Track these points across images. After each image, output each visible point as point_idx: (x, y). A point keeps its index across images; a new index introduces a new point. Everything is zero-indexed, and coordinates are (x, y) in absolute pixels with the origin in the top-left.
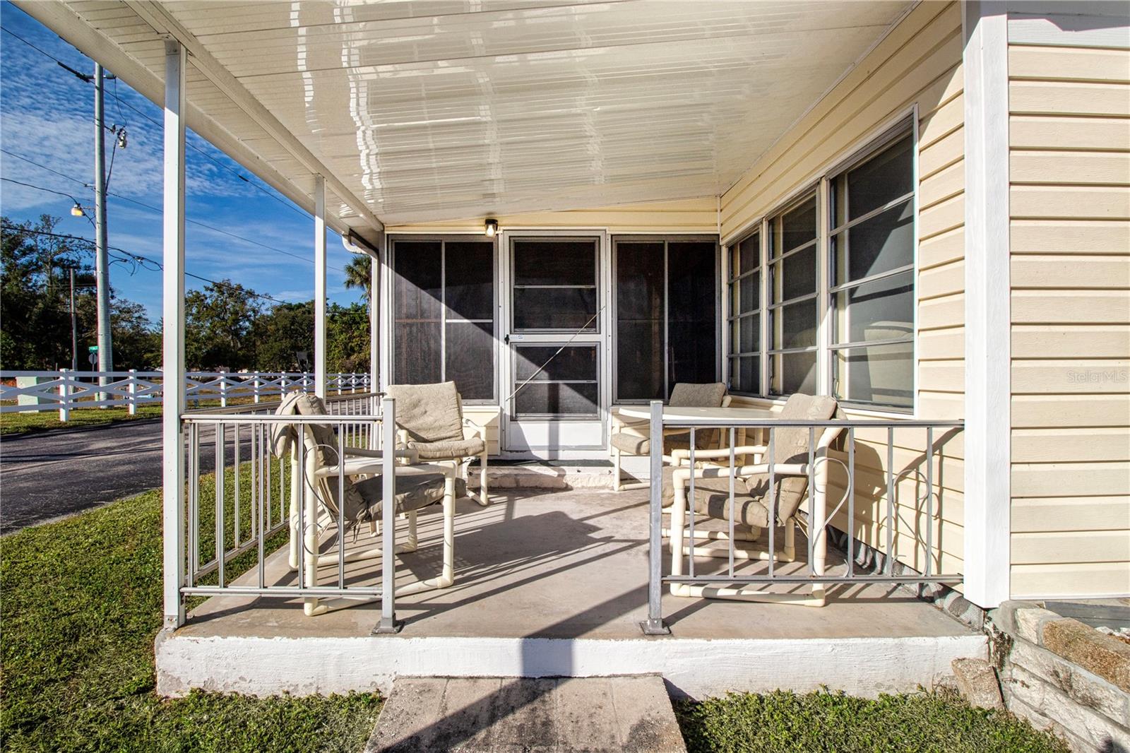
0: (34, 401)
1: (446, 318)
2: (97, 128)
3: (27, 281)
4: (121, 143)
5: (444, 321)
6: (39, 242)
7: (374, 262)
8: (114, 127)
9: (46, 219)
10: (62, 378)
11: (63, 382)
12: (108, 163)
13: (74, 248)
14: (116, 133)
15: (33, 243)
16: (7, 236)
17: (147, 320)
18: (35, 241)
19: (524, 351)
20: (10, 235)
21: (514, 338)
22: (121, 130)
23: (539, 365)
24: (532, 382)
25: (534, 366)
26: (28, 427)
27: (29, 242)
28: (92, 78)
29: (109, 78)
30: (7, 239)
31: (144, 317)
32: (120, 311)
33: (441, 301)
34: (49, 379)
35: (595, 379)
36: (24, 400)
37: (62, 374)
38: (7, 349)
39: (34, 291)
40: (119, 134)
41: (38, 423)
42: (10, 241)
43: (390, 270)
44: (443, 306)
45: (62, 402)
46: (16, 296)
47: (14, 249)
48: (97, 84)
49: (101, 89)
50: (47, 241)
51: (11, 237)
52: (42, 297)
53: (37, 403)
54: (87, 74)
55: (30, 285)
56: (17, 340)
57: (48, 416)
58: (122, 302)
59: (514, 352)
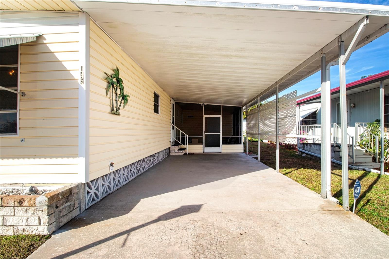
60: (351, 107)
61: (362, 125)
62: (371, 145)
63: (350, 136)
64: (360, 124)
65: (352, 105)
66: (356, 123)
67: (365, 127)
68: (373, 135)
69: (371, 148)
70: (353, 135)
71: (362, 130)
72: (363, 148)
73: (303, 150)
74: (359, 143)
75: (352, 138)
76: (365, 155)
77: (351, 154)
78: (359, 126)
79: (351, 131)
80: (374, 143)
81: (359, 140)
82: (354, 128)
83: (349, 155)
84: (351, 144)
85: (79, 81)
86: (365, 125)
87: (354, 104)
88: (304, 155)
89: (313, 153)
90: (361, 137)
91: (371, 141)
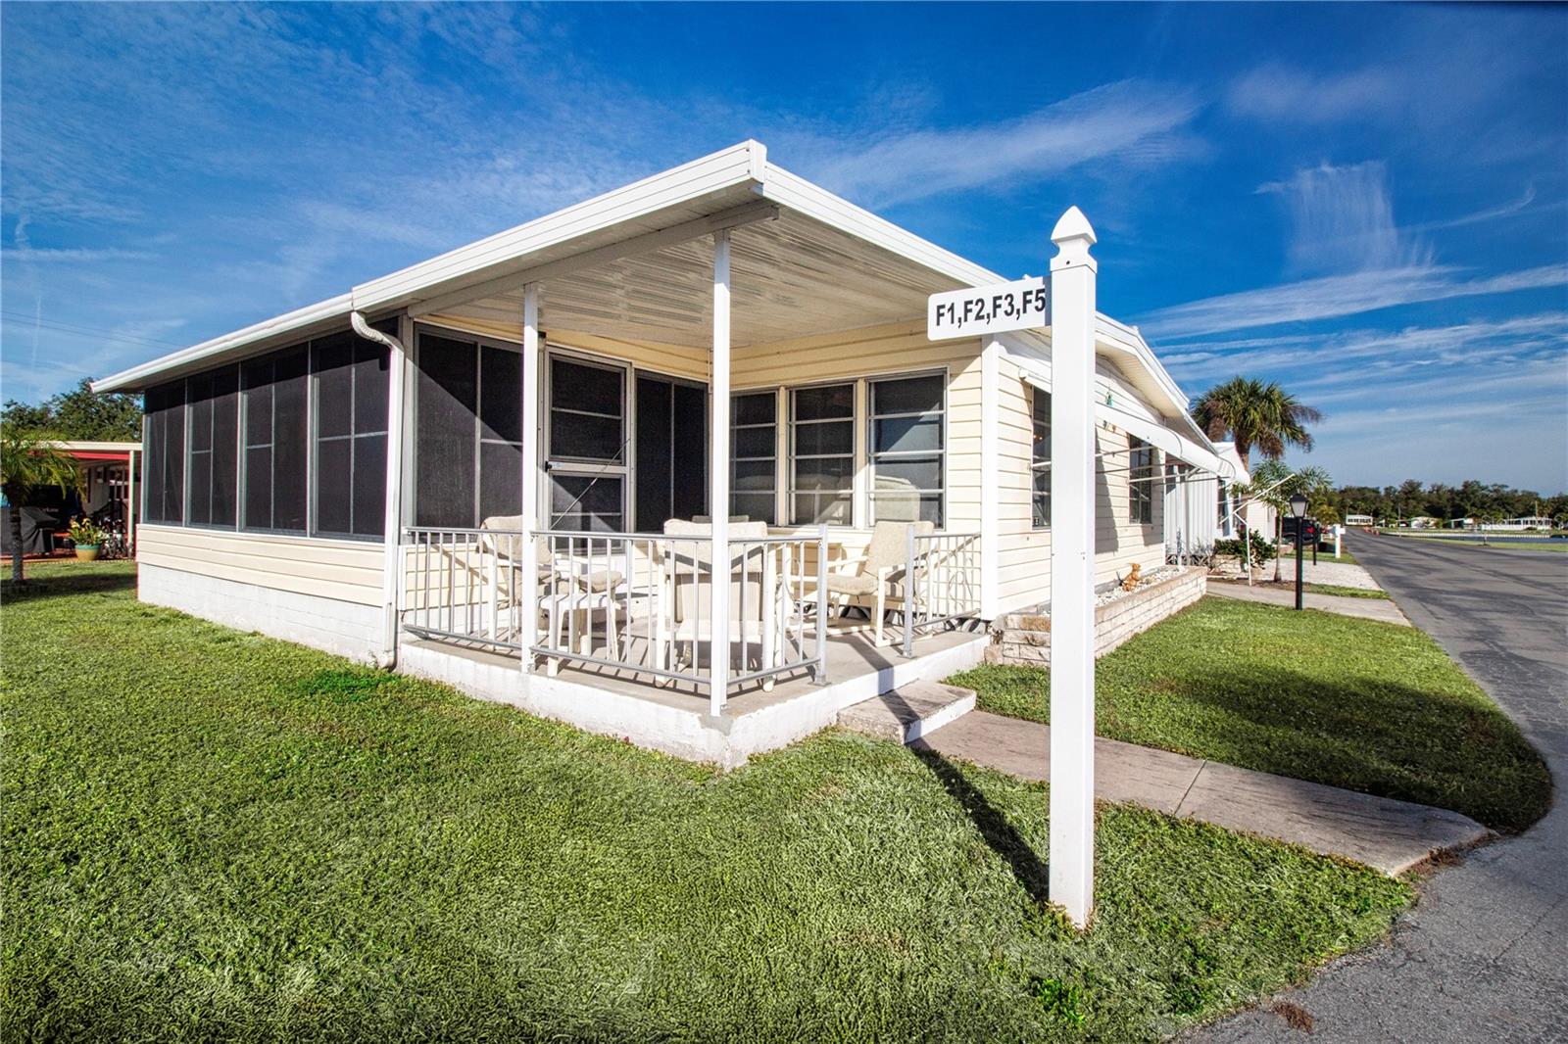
1: (483, 436)
5: (478, 439)
7: (397, 353)
19: (560, 479)
21: (555, 466)
23: (575, 495)
24: (570, 514)
25: (570, 496)
33: (475, 413)
35: (619, 511)
43: (410, 363)
44: (478, 422)
59: (552, 482)
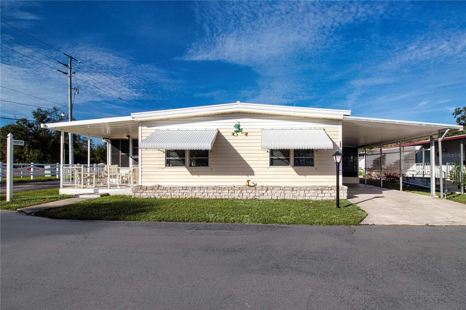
0: (49, 172)
1: (121, 153)
2: (69, 89)
3: (48, 132)
4: (77, 93)
6: (52, 117)
7: (108, 143)
8: (75, 88)
9: (55, 109)
10: (57, 166)
11: (57, 167)
12: (73, 100)
13: (65, 119)
14: (75, 90)
15: (50, 117)
16: (41, 115)
17: (94, 145)
18: (51, 116)
20: (42, 114)
21: (133, 157)
22: (77, 89)
26: (48, 179)
27: (48, 117)
28: (68, 73)
29: (73, 73)
30: (41, 116)
31: (92, 144)
32: (83, 142)
34: (54, 166)
36: (46, 172)
37: (57, 165)
38: (40, 156)
39: (50, 135)
40: (76, 90)
41: (50, 178)
42: (42, 117)
43: (110, 144)
44: (120, 151)
45: (57, 173)
46: (44, 137)
47: (43, 120)
48: (69, 75)
49: (71, 77)
50: (55, 116)
51: (42, 115)
52: (53, 137)
53: (50, 173)
54: (66, 72)
55: (49, 133)
56: (44, 153)
57: (53, 177)
58: (84, 138)
59: (133, 160)
60: (444, 151)
61: (451, 164)
62: (457, 178)
63: (443, 172)
64: (450, 164)
65: (444, 150)
66: (447, 163)
67: (453, 166)
68: (458, 171)
69: (457, 180)
70: (446, 171)
71: (451, 168)
72: (452, 180)
73: (407, 182)
74: (449, 176)
75: (445, 172)
76: (453, 184)
77: (444, 184)
78: (449, 165)
79: (444, 168)
80: (459, 177)
81: (449, 175)
82: (446, 166)
83: (443, 184)
84: (444, 178)
85: (339, 147)
86: (453, 164)
87: (446, 149)
88: (408, 186)
89: (416, 184)
90: (451, 173)
91: (457, 175)
